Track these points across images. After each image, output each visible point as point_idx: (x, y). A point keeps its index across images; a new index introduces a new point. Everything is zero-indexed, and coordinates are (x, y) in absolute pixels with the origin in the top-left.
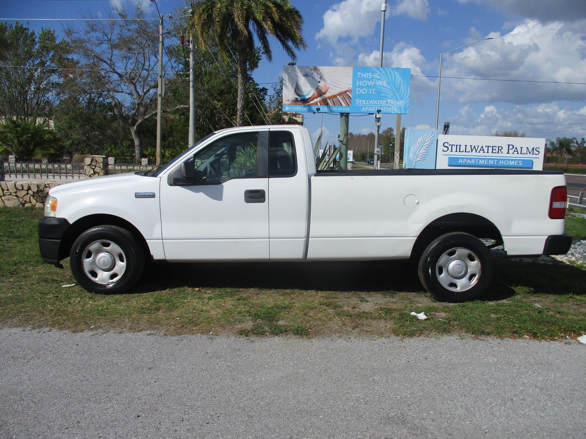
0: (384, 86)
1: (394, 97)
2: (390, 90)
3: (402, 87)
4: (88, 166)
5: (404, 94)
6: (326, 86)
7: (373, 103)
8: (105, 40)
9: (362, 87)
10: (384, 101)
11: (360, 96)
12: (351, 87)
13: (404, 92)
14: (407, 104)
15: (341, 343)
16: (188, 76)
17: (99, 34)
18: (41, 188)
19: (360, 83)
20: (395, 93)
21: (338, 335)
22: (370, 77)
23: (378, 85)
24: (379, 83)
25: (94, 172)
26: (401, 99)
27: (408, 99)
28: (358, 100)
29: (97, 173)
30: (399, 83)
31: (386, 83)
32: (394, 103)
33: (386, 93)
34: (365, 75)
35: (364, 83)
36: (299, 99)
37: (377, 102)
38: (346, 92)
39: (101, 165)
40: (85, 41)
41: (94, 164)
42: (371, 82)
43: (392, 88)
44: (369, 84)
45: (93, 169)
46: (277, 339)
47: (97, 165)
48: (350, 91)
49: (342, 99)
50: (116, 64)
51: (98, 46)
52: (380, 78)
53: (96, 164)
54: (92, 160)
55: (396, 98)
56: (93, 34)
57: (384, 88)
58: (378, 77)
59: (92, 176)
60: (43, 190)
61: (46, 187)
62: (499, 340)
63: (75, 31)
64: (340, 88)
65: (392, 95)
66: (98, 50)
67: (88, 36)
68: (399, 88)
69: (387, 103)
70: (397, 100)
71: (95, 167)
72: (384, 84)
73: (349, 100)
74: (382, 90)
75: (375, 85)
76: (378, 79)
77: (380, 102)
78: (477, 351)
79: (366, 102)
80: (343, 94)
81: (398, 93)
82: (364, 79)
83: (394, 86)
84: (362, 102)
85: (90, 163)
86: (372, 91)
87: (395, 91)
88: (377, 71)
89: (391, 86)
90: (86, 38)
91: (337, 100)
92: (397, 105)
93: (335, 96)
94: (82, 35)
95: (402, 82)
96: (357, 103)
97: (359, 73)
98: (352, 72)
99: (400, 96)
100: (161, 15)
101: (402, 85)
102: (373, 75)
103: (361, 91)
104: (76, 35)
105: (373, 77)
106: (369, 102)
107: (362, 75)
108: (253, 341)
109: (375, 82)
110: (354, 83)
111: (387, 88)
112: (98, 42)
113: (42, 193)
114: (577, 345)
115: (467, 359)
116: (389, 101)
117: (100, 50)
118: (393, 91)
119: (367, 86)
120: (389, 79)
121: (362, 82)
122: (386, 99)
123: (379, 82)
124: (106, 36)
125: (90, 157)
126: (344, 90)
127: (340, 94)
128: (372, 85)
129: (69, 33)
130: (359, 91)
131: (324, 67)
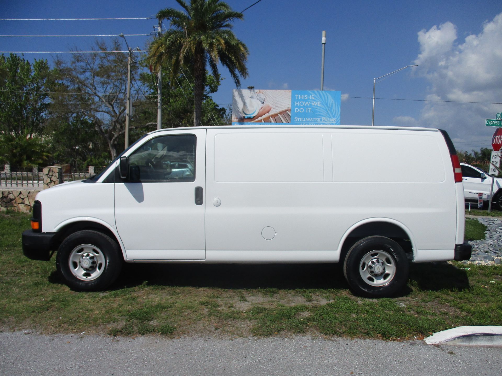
0: (318, 105)
1: (327, 115)
2: (323, 108)
3: (334, 107)
4: (45, 176)
5: (335, 113)
6: (269, 106)
7: (309, 120)
8: (88, 69)
9: (299, 107)
10: (319, 118)
11: (298, 115)
12: (290, 106)
13: (336, 111)
14: (338, 121)
15: (200, 342)
16: (156, 98)
17: (83, 64)
18: (6, 194)
19: (298, 104)
20: (328, 112)
21: (200, 334)
22: (306, 98)
23: (313, 105)
24: (314, 104)
25: (51, 180)
26: (334, 117)
27: (339, 117)
28: (296, 118)
29: (53, 181)
30: (331, 103)
31: (319, 103)
32: (327, 120)
33: (319, 112)
34: (302, 97)
35: (302, 104)
36: (246, 117)
37: (313, 120)
38: (286, 111)
39: (57, 174)
40: (72, 70)
41: (51, 174)
42: (307, 102)
43: (325, 108)
44: (306, 105)
45: (50, 178)
46: (141, 339)
47: (53, 175)
48: (289, 110)
49: (283, 117)
50: (98, 89)
51: (82, 74)
52: (315, 99)
53: (53, 173)
54: (49, 171)
55: (328, 116)
56: (78, 64)
57: (318, 108)
58: (313, 98)
59: (49, 184)
60: (7, 196)
61: (10, 194)
62: (348, 341)
63: (64, 62)
64: (281, 108)
65: (326, 114)
66: (82, 77)
67: (74, 65)
68: (331, 108)
69: (321, 120)
70: (330, 118)
71: (52, 176)
72: (319, 104)
73: (288, 118)
74: (317, 110)
75: (311, 106)
76: (314, 100)
77: (315, 120)
78: (322, 353)
79: (303, 120)
80: (284, 113)
81: (331, 112)
82: (301, 100)
83: (327, 105)
84: (300, 119)
85: (47, 173)
86: (308, 110)
87: (328, 109)
88: (312, 93)
89: (324, 106)
90: (72, 67)
91: (278, 118)
92: (330, 122)
93: (277, 115)
94: (69, 65)
95: (334, 102)
96: (296, 120)
97: (297, 95)
98: (291, 94)
99: (332, 114)
100: (130, 48)
101: (334, 105)
102: (309, 97)
103: (299, 110)
104: (64, 65)
105: (309, 99)
106: (306, 119)
107: (300, 97)
108: (118, 341)
109: (311, 102)
110: (293, 103)
111: (321, 108)
112: (82, 70)
113: (6, 199)
114: (421, 345)
115: (309, 360)
116: (323, 118)
117: (84, 77)
118: (326, 110)
119: (304, 106)
120: (323, 100)
121: (299, 103)
122: (320, 116)
123: (314, 102)
124: (89, 65)
125: (48, 168)
126: (284, 109)
127: (281, 113)
128: (308, 105)
129: (59, 63)
130: (297, 110)
131: (267, 90)
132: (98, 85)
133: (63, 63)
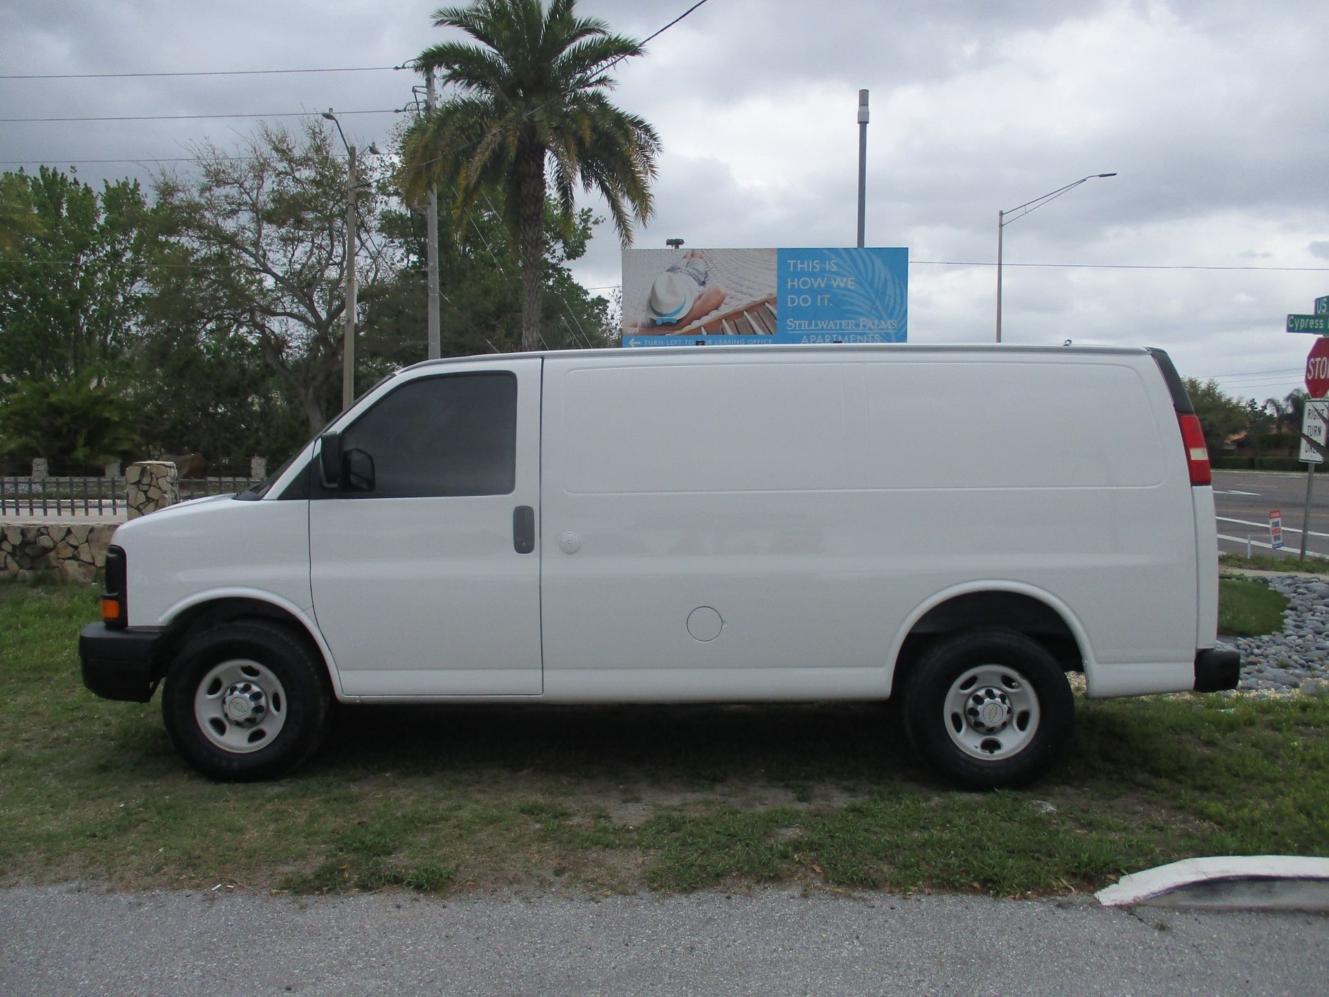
6: (718, 293)
8: (246, 203)
16: (425, 275)
17: (232, 191)
36: (659, 323)
40: (202, 207)
51: (229, 217)
56: (219, 192)
63: (180, 188)
66: (229, 225)
67: (207, 194)
89: (864, 288)
90: (203, 201)
94: (195, 196)
104: (181, 195)
112: (229, 208)
117: (235, 225)
124: (248, 194)
129: (167, 191)
132: (274, 247)
133: (179, 190)
